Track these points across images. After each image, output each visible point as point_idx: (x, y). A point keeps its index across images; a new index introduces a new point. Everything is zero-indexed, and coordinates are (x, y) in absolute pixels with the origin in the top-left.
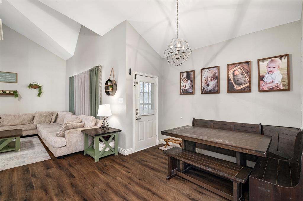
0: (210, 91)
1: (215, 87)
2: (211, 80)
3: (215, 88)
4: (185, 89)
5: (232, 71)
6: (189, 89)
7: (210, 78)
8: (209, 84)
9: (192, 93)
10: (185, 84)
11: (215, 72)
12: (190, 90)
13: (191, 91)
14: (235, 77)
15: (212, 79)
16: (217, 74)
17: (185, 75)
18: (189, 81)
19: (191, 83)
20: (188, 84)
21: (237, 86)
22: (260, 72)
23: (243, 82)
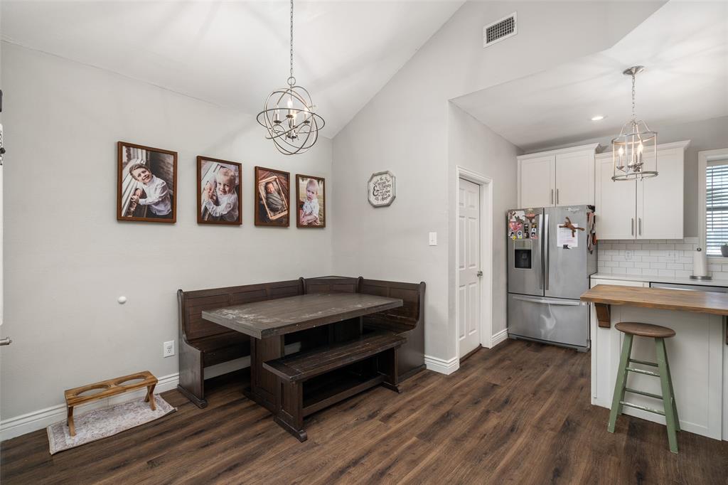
0: (222, 217)
1: (233, 209)
2: (225, 192)
3: (233, 213)
4: (142, 201)
5: (264, 183)
6: (157, 204)
7: (222, 187)
8: (220, 200)
9: (170, 219)
10: (140, 185)
11: (232, 174)
12: (164, 209)
13: (165, 213)
14: (269, 196)
15: (227, 189)
16: (237, 182)
17: (141, 157)
18: (159, 182)
19: (164, 189)
20: (154, 191)
21: (272, 214)
22: (300, 196)
23: (280, 207)
